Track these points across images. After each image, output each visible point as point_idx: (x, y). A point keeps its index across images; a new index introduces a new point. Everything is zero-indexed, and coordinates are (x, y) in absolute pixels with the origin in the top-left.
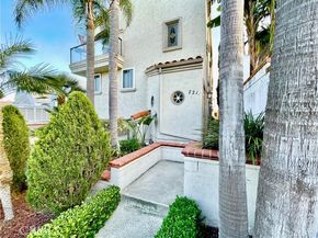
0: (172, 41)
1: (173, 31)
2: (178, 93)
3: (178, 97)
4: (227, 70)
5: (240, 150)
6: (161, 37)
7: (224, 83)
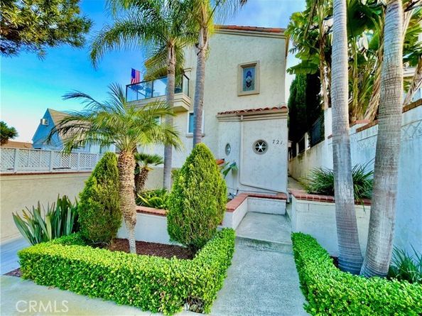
0: (249, 85)
1: (249, 74)
2: (261, 142)
3: (261, 146)
4: (339, 138)
5: (351, 190)
6: (235, 80)
7: (338, 146)
